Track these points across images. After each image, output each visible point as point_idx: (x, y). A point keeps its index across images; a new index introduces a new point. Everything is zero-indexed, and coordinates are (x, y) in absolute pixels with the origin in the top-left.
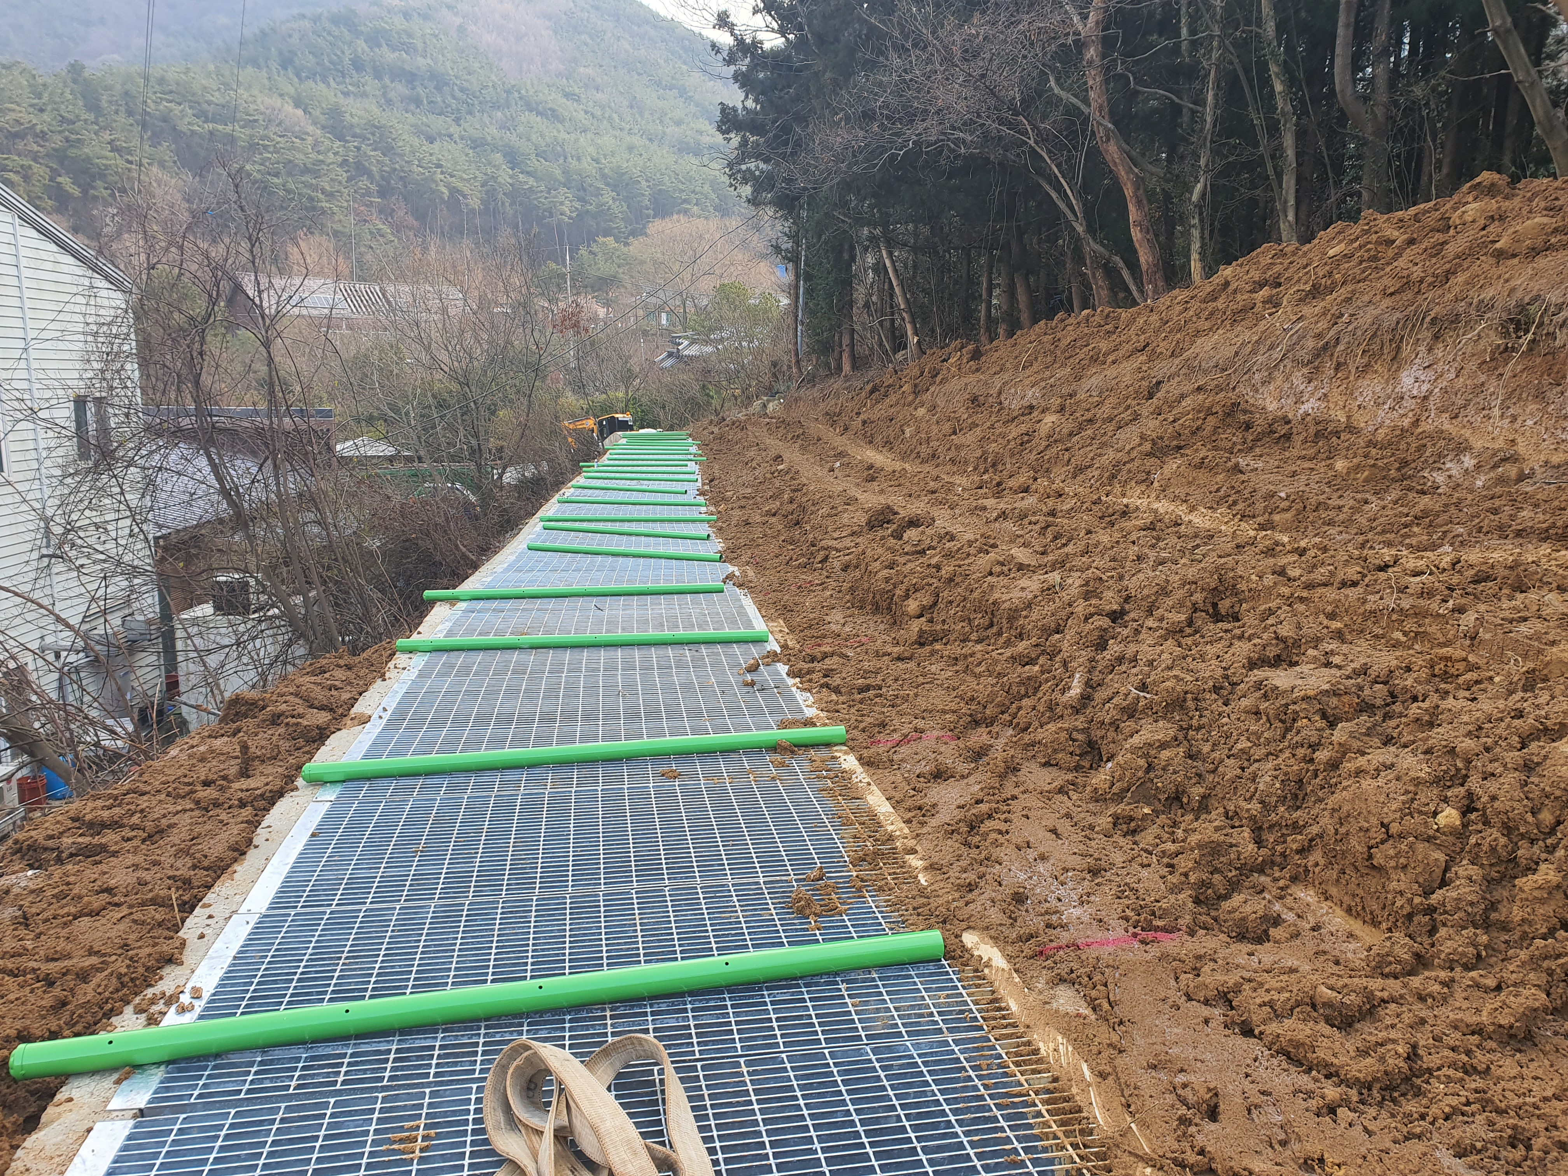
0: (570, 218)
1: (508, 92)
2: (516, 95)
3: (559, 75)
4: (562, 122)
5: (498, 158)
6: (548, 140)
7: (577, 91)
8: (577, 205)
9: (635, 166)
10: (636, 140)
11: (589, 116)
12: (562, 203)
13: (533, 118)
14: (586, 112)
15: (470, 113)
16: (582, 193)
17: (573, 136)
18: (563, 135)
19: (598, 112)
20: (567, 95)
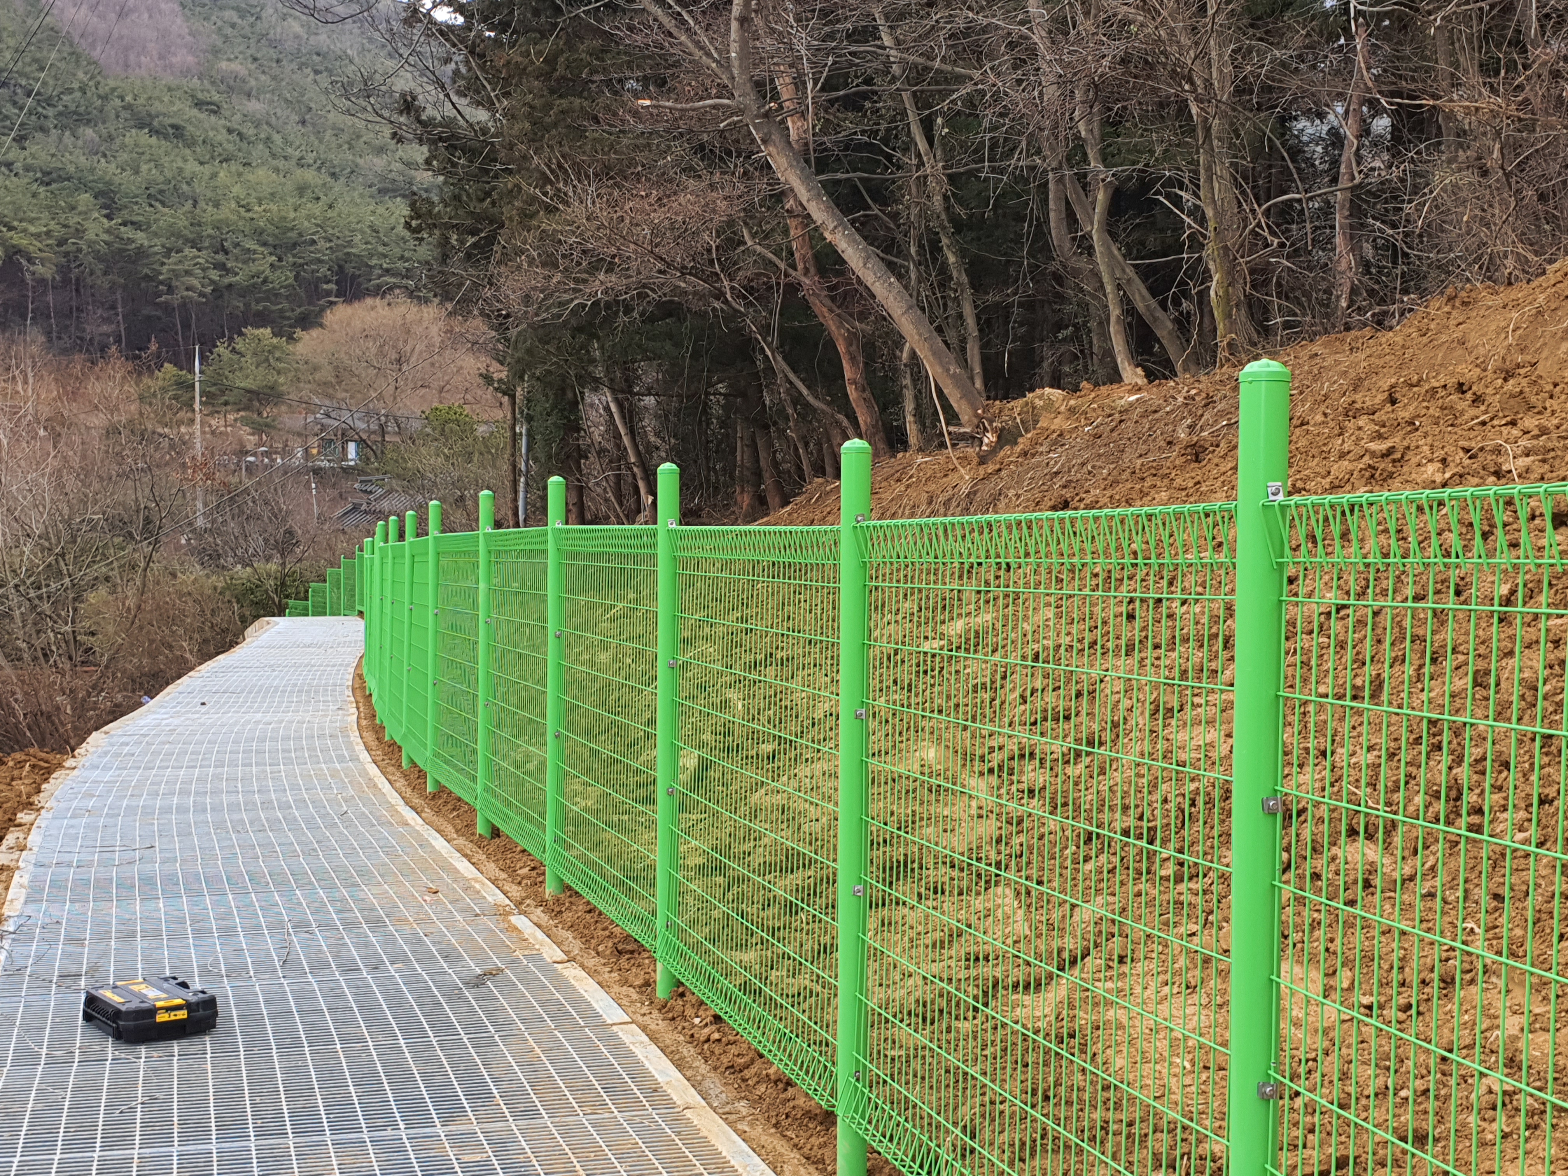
0: (202, 295)
1: (105, 98)
2: (118, 102)
3: (186, 73)
4: (191, 144)
5: (85, 198)
6: (169, 175)
7: (216, 98)
8: (214, 275)
9: (308, 218)
10: (309, 175)
11: (234, 137)
12: (188, 273)
13: (144, 137)
14: (230, 131)
15: (43, 129)
16: (221, 257)
17: (207, 170)
18: (192, 167)
19: (250, 131)
20: (199, 104)
